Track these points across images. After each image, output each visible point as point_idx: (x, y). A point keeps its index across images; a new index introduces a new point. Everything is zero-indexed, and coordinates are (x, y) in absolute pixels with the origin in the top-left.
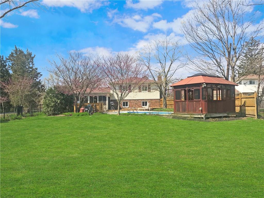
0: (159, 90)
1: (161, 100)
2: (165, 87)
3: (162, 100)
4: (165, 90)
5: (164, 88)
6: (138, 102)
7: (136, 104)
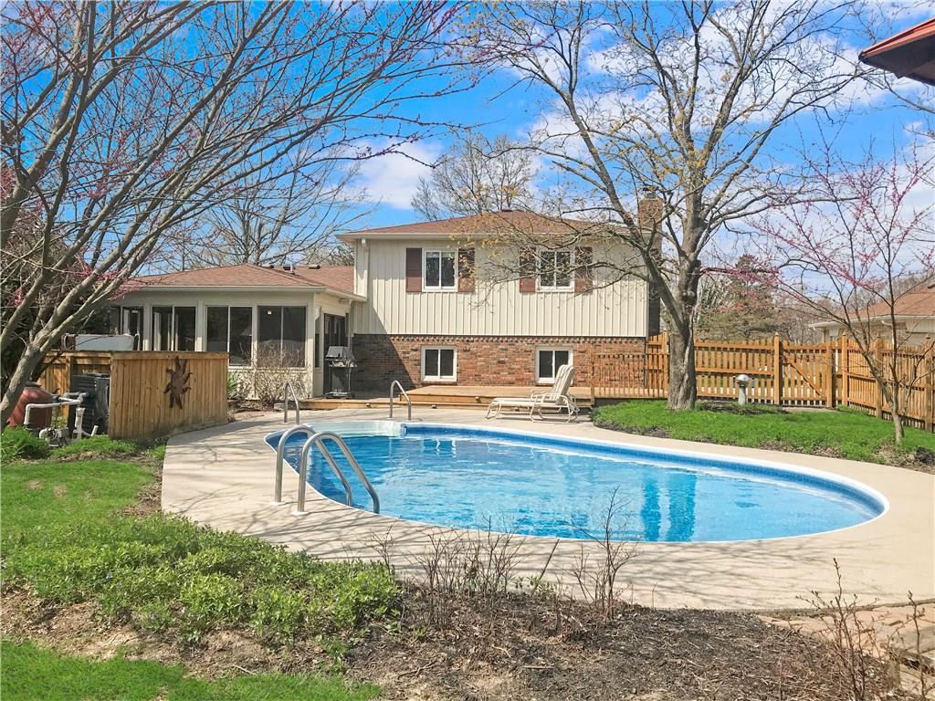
0: (645, 271)
1: (652, 346)
2: (686, 249)
3: (658, 347)
4: (691, 269)
5: (681, 253)
6: (511, 349)
7: (503, 362)
